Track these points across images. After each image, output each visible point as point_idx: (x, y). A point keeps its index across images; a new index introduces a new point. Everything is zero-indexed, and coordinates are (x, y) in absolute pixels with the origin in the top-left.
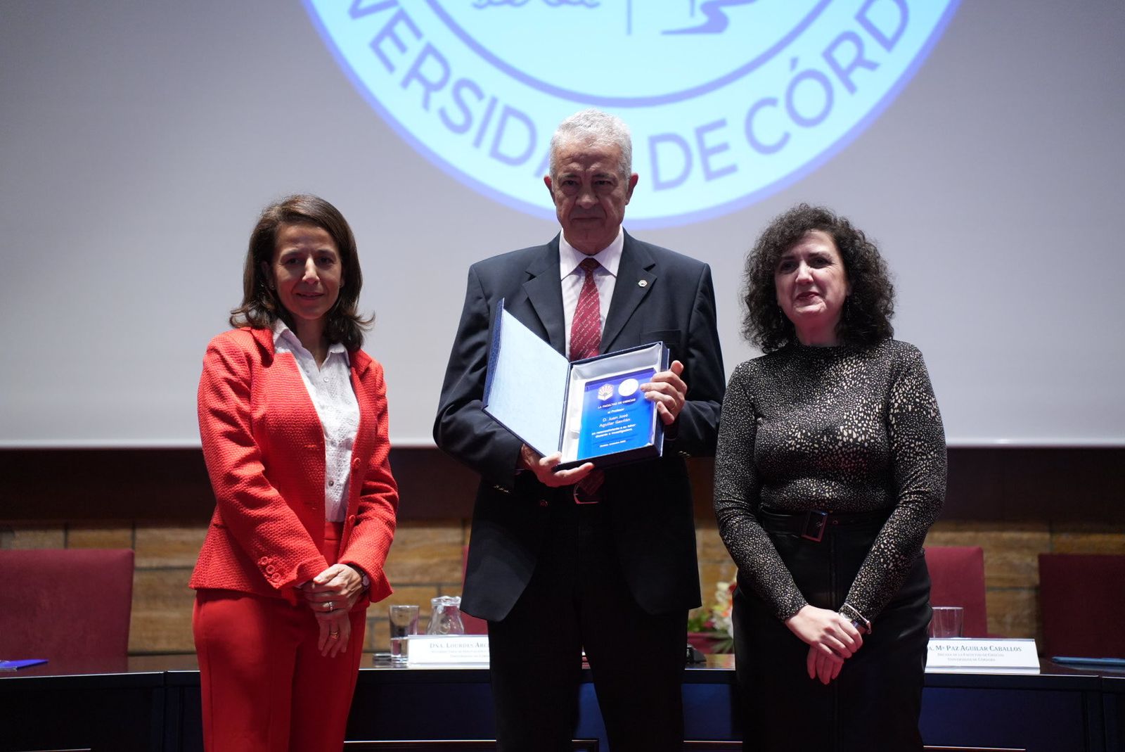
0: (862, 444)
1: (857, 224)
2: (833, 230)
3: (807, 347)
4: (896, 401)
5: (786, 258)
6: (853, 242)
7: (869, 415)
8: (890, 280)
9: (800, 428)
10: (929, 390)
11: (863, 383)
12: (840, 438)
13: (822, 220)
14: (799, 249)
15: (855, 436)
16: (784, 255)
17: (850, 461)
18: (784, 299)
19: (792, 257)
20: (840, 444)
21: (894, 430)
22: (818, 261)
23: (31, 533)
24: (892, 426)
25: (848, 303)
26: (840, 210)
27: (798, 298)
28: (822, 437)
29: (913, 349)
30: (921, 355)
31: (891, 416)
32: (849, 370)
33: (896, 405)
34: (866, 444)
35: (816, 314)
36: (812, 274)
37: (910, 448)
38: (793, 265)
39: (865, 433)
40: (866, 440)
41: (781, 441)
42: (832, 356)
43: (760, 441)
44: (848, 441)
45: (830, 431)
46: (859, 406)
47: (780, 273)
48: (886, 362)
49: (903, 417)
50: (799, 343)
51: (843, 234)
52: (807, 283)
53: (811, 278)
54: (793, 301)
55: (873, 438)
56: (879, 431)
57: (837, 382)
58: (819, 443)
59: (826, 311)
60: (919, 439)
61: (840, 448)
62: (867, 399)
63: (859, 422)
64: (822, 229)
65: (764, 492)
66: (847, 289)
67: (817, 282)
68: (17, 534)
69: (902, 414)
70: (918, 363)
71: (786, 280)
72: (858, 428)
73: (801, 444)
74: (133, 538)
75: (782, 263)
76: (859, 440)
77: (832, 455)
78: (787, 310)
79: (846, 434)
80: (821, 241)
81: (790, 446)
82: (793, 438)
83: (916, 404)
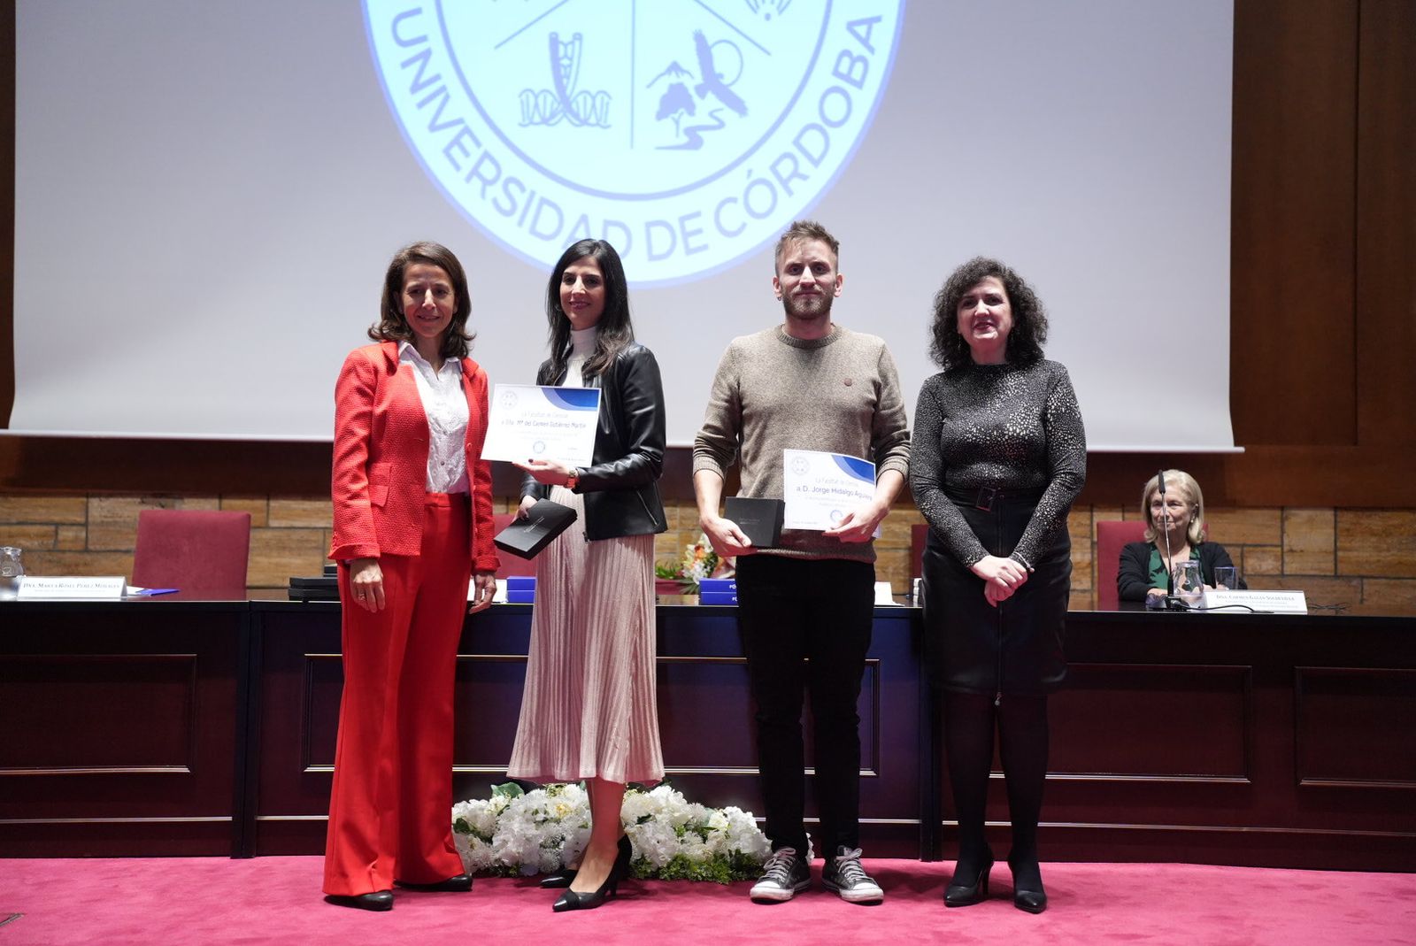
0: (1023, 437)
1: (1020, 273)
2: (1003, 277)
3: (980, 366)
4: (1053, 404)
5: (969, 297)
6: (1017, 287)
7: (1030, 415)
8: (1045, 315)
9: (975, 425)
10: (1074, 397)
11: (1024, 392)
12: (1007, 432)
13: (994, 270)
14: (977, 291)
15: (1018, 431)
16: (965, 295)
17: (1014, 451)
18: (963, 329)
19: (972, 297)
20: (1006, 437)
21: (1051, 425)
22: (992, 300)
23: (196, 500)
24: (1050, 423)
25: (1012, 331)
26: (1008, 262)
27: (976, 327)
28: (993, 432)
29: (1061, 367)
30: (1066, 372)
31: (1049, 416)
32: (1013, 383)
33: (1053, 407)
34: (1026, 438)
35: (991, 340)
36: (988, 310)
37: (1064, 440)
38: (972, 302)
39: (1026, 429)
40: (1027, 435)
41: (961, 435)
42: (999, 372)
43: (945, 435)
44: (1013, 435)
45: (999, 427)
46: (1022, 409)
47: (962, 308)
48: (1041, 376)
49: (1058, 416)
50: (974, 363)
51: (1011, 280)
52: (985, 315)
53: (987, 312)
54: (973, 328)
55: (1032, 432)
56: (1038, 427)
57: (1004, 391)
58: (990, 436)
59: (997, 338)
60: (1070, 434)
61: (1006, 440)
62: (1027, 404)
63: (1022, 420)
64: (995, 276)
65: (948, 474)
66: (1012, 322)
67: (991, 315)
68: (186, 500)
69: (1058, 414)
70: (1067, 378)
71: (966, 314)
72: (1020, 425)
73: (976, 437)
74: (268, 505)
75: (964, 301)
76: (1021, 434)
77: (1000, 446)
78: (966, 337)
79: (1011, 429)
80: (994, 284)
81: (968, 438)
82: (970, 433)
83: (1067, 407)
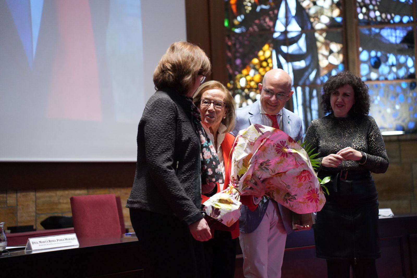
7: (361, 140)
9: (338, 144)
11: (357, 129)
15: (358, 147)
39: (361, 145)
40: (362, 148)
55: (364, 147)
56: (365, 145)
57: (349, 129)
62: (360, 135)
63: (359, 142)
72: (359, 144)
76: (360, 148)
79: (355, 146)
81: (335, 150)
82: (336, 147)
83: (378, 134)
